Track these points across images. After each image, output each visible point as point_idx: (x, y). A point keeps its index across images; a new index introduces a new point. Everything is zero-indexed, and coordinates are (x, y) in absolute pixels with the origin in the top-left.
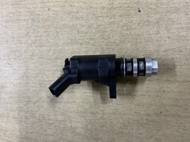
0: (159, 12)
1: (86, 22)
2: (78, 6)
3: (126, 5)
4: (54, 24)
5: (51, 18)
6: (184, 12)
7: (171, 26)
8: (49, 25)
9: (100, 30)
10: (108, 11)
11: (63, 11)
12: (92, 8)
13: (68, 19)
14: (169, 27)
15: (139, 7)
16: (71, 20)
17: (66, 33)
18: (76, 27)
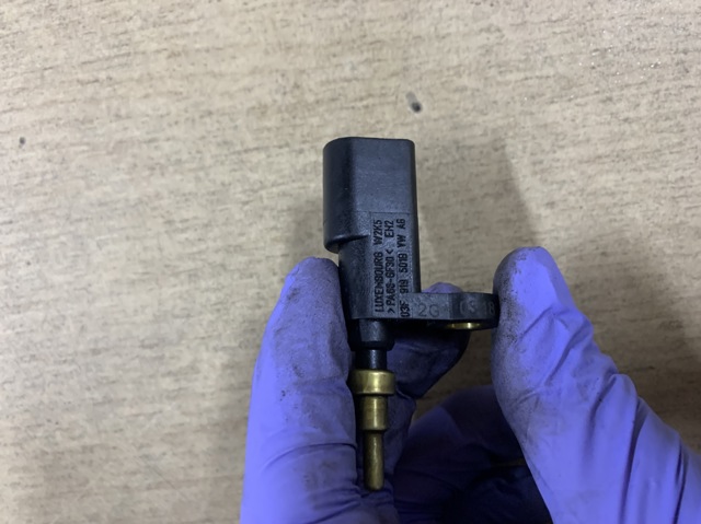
0: (495, 102)
1: (198, 179)
2: (150, 112)
3: (357, 89)
4: (59, 207)
5: (38, 179)
6: (597, 92)
7: (551, 156)
8: (35, 213)
9: (265, 208)
10: (283, 120)
11: (88, 144)
12: (215, 117)
13: (115, 178)
14: (545, 162)
15: (409, 89)
16: (128, 177)
17: (115, 235)
18: (154, 209)
